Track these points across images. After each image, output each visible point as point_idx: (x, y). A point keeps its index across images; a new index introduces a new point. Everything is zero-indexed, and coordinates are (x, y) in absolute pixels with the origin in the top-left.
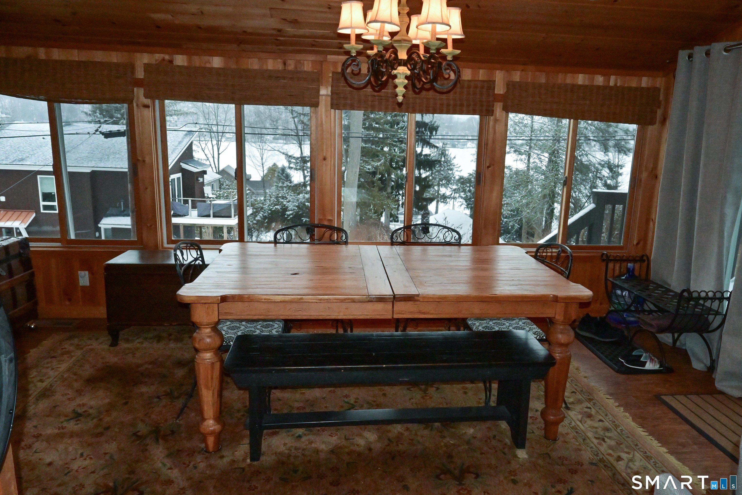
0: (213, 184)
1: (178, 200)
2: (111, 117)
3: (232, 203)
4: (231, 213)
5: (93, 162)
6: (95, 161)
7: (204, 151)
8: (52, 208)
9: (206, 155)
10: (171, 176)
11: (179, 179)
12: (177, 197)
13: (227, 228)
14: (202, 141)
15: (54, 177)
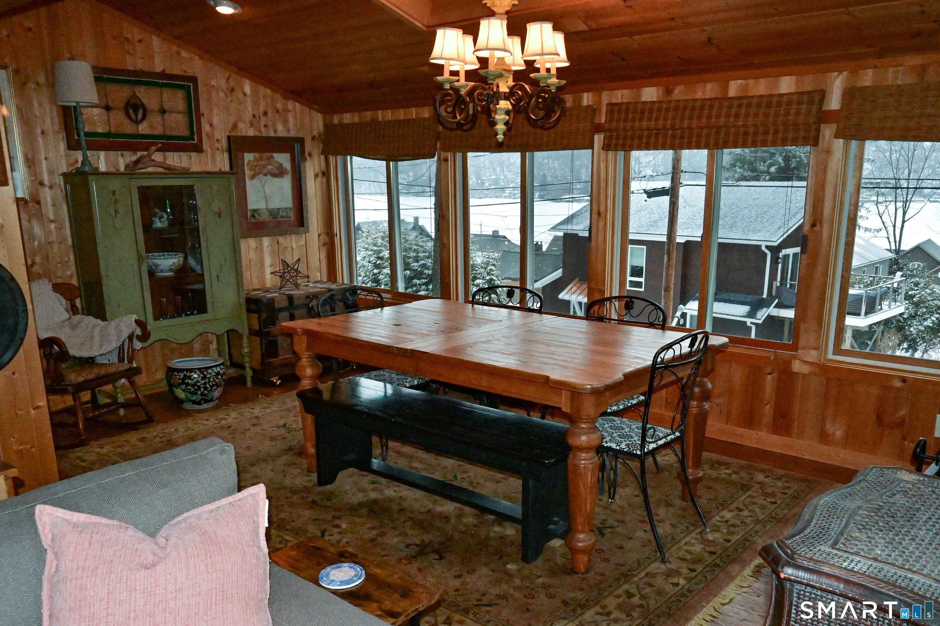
0: (877, 268)
1: (791, 285)
2: (754, 170)
3: (864, 295)
4: (860, 309)
5: (690, 230)
6: (692, 228)
7: (881, 217)
8: (638, 284)
9: (883, 223)
10: (784, 251)
11: (795, 255)
12: (789, 280)
13: (854, 331)
14: (881, 203)
15: (645, 247)
